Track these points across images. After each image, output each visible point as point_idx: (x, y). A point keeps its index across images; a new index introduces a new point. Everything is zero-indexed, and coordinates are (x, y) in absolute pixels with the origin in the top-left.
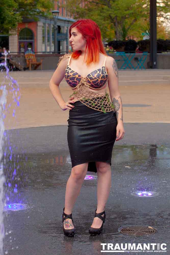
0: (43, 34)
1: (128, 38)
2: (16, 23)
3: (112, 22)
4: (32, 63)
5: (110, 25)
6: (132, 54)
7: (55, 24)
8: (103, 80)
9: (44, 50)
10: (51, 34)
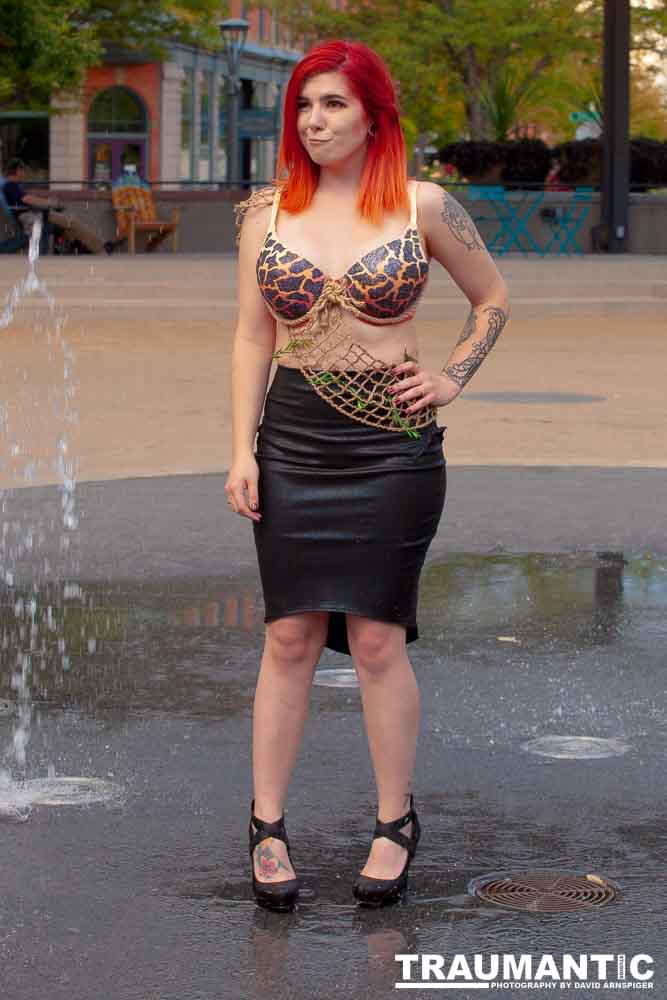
0: (185, 110)
1: (517, 131)
2: (81, 68)
3: (454, 69)
4: (139, 223)
5: (448, 79)
6: (533, 195)
7: (232, 71)
8: (411, 283)
9: (186, 175)
10: (216, 112)
